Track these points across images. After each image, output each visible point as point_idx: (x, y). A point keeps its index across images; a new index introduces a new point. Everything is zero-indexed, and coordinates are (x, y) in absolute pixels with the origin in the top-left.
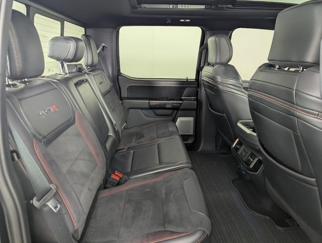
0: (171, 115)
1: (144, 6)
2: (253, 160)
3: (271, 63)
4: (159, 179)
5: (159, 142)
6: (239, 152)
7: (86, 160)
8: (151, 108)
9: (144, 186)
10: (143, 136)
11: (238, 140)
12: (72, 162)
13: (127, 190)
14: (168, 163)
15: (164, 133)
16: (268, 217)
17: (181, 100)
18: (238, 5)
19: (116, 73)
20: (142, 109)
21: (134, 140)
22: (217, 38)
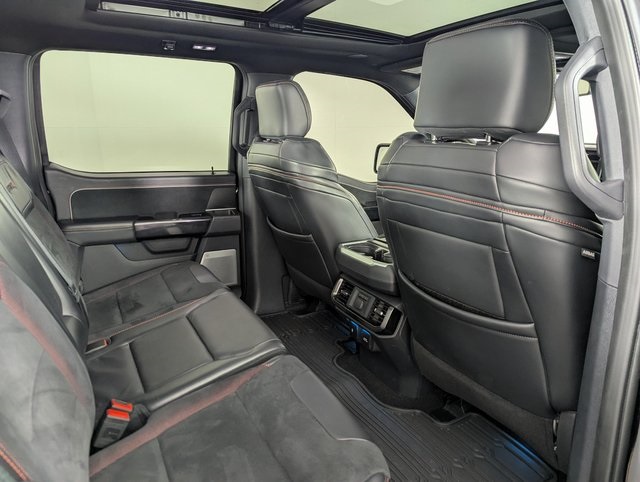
0: (187, 249)
1: (107, 6)
2: (385, 313)
3: (423, 132)
4: (231, 391)
5: (188, 312)
6: (351, 303)
7: (53, 390)
8: (140, 238)
9: (202, 417)
10: (137, 306)
11: (341, 280)
12: (30, 404)
13: (160, 439)
14: (233, 353)
15: (189, 290)
16: (418, 411)
17: (205, 215)
18: (307, 26)
19: (37, 163)
20: (116, 243)
21: (118, 318)
22: (280, 88)
